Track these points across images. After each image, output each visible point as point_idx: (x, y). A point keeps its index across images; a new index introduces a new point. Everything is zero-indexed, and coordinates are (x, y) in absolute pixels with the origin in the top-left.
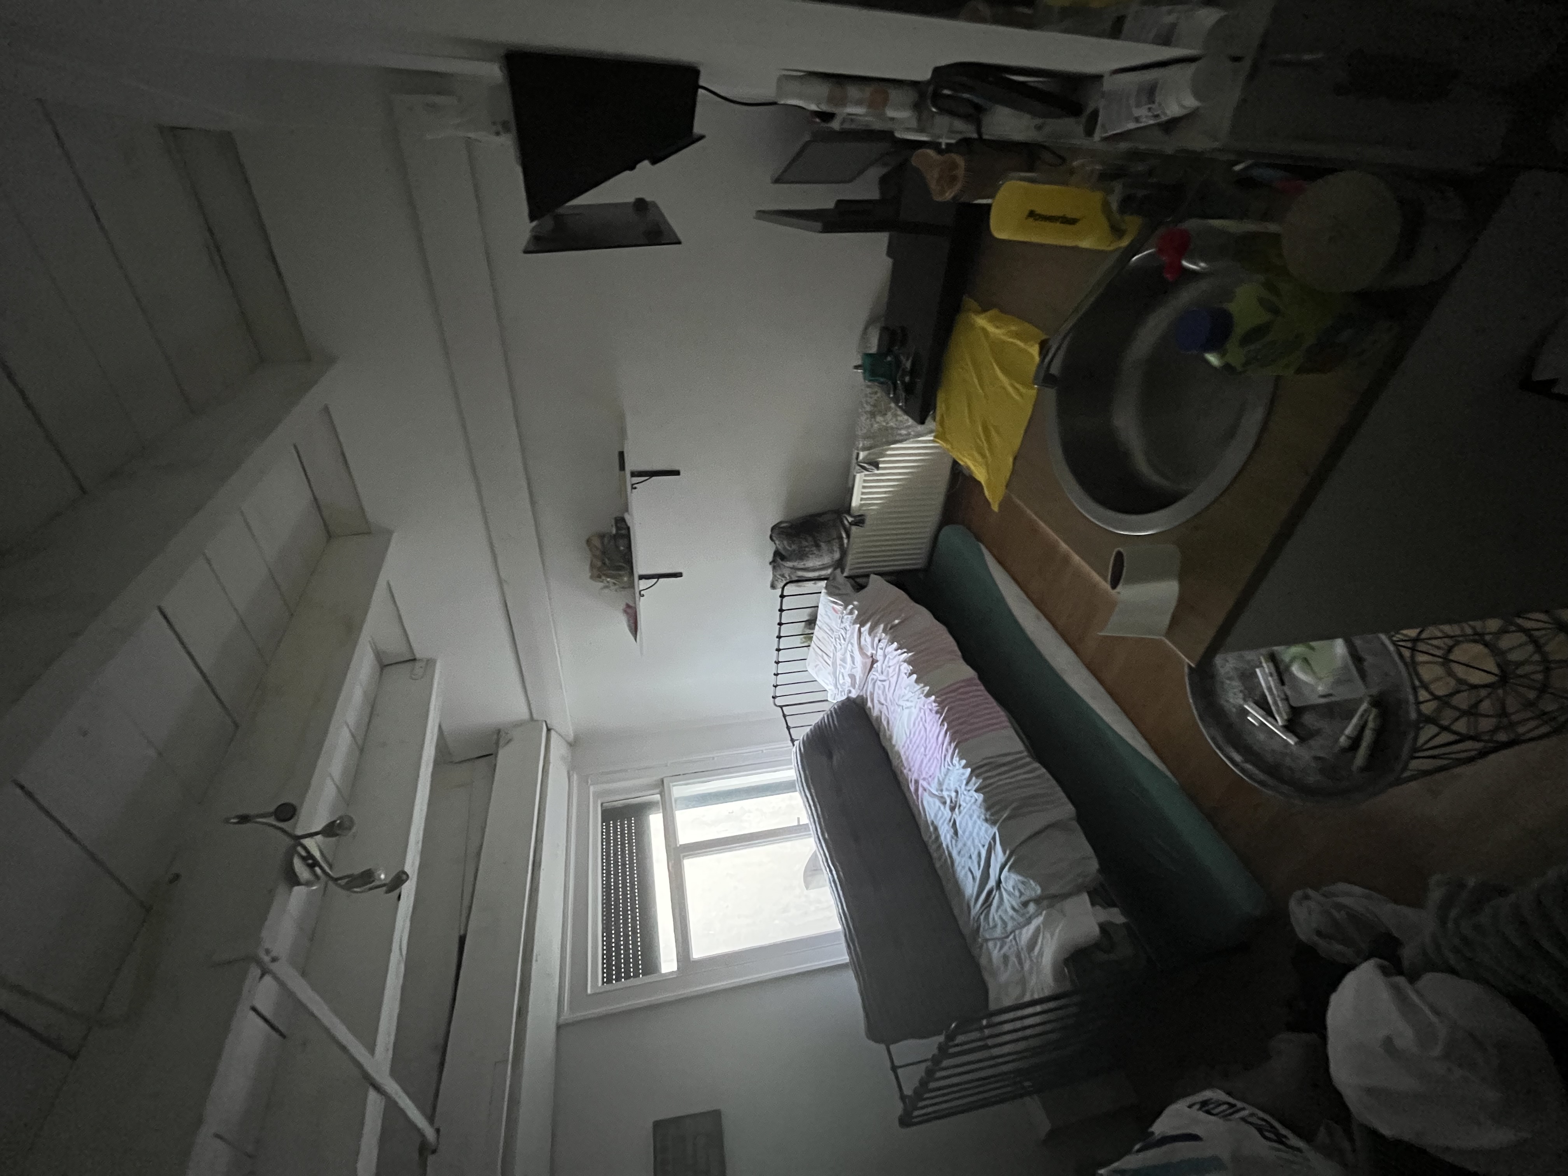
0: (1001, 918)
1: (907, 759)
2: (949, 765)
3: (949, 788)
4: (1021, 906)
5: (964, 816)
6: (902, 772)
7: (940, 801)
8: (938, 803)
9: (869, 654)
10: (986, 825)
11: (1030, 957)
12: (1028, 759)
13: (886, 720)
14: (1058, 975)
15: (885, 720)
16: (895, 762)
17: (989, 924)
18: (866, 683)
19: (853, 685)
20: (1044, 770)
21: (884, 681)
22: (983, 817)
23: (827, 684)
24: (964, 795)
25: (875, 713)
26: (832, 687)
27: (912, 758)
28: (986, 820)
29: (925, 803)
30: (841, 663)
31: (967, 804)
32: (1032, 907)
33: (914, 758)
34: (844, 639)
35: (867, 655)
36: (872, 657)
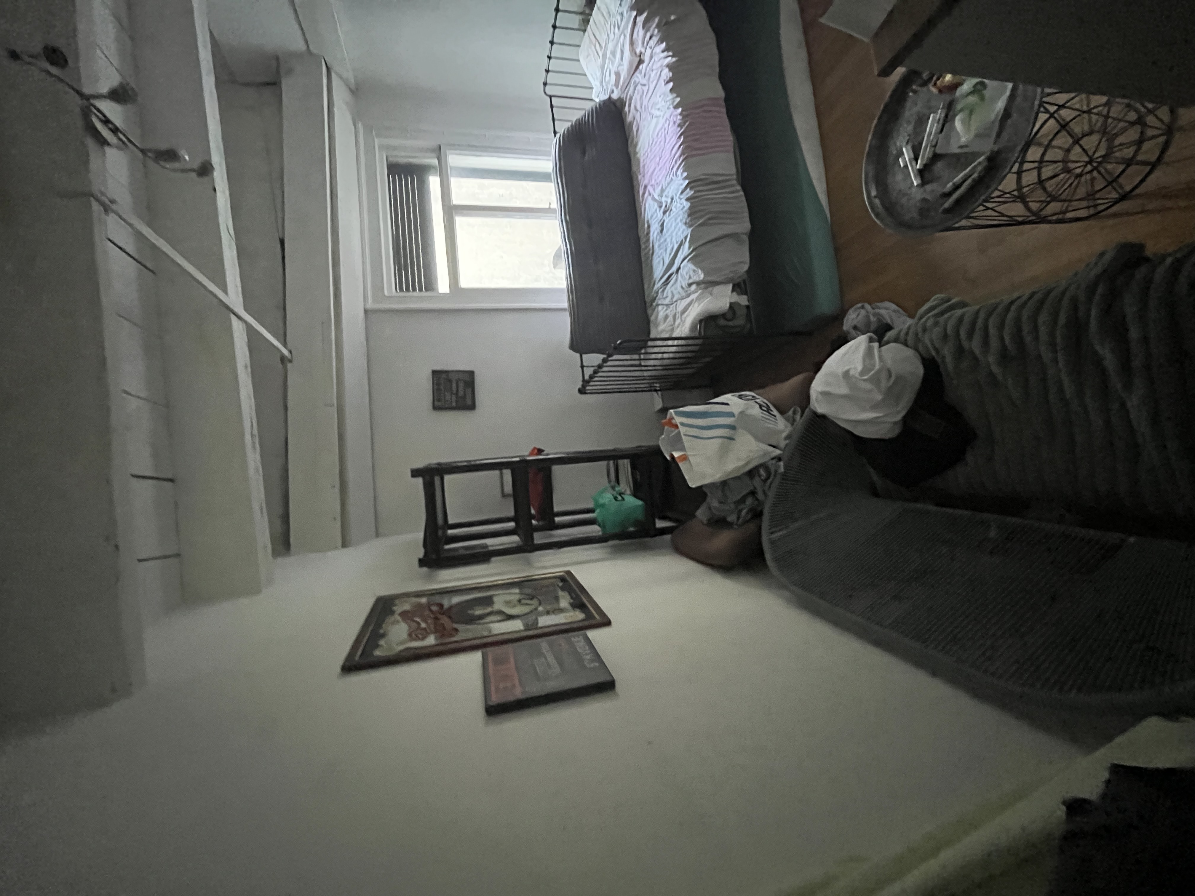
0: (672, 292)
1: (644, 166)
2: (673, 175)
3: (667, 195)
4: (687, 285)
5: (671, 218)
6: (637, 177)
7: (658, 204)
8: (656, 206)
9: (638, 52)
10: (684, 227)
11: (681, 318)
12: (735, 182)
13: (637, 127)
14: (693, 328)
15: (635, 127)
16: (634, 168)
17: (663, 295)
18: (628, 87)
19: (617, 84)
20: (742, 193)
21: (645, 85)
22: (684, 221)
23: (594, 79)
24: (677, 202)
25: (629, 119)
26: (598, 84)
27: (648, 167)
28: (686, 224)
29: (647, 205)
30: (611, 57)
31: (676, 209)
32: (694, 287)
33: (650, 166)
34: (619, 28)
35: (636, 53)
36: (640, 56)
